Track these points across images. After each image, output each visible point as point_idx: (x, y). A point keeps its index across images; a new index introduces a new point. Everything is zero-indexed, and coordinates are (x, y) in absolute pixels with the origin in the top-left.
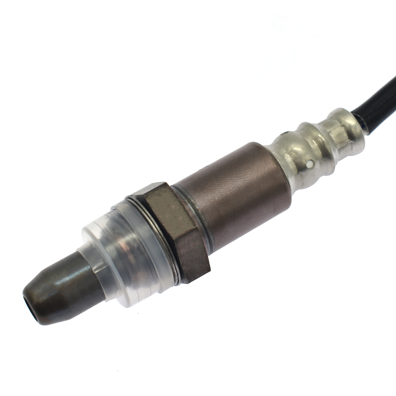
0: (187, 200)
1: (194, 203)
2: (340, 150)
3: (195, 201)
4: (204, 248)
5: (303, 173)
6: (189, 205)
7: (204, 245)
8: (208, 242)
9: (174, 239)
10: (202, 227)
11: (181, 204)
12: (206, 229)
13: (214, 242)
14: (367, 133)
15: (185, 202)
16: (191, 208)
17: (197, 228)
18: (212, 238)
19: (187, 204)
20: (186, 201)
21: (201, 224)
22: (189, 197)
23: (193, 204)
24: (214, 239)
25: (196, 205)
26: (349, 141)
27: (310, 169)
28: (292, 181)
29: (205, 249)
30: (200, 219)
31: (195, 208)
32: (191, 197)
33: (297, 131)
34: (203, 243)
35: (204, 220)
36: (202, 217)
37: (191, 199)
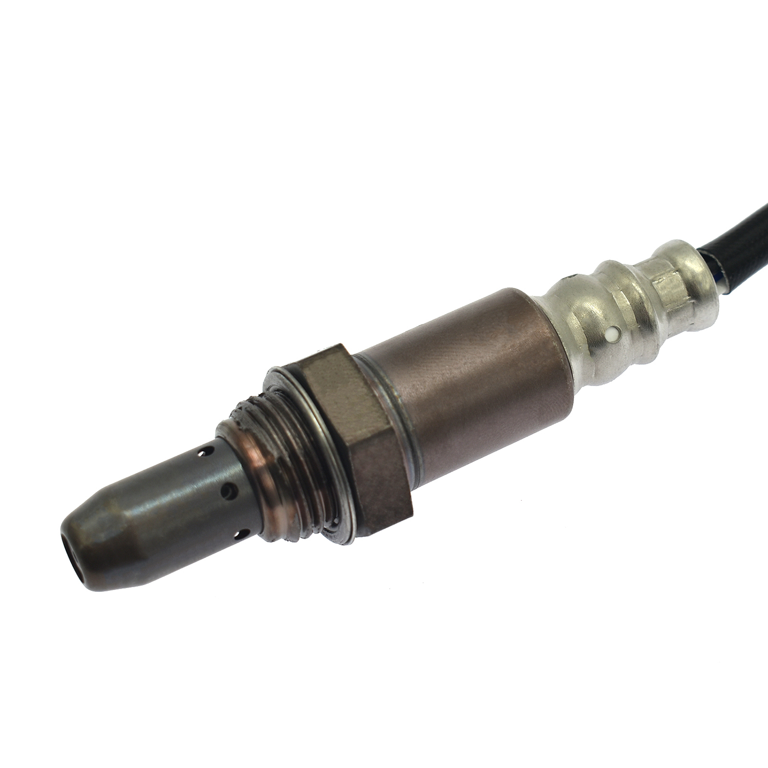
0: (378, 379)
1: (391, 385)
2: (670, 315)
3: (392, 381)
4: (404, 469)
5: (599, 352)
6: (381, 387)
7: (403, 463)
8: (411, 460)
9: (347, 444)
10: (402, 429)
11: (366, 383)
12: (408, 435)
13: (424, 461)
14: (724, 290)
15: (373, 382)
16: (384, 393)
17: (391, 430)
18: (419, 454)
19: (377, 387)
20: (376, 380)
21: (400, 425)
22: (382, 374)
23: (388, 387)
24: (423, 456)
25: (394, 390)
26: (689, 299)
27: (612, 343)
28: (577, 365)
29: (405, 471)
30: (400, 414)
31: (392, 393)
32: (386, 374)
33: (592, 275)
34: (402, 459)
35: (407, 419)
36: (404, 411)
37: (385, 378)
